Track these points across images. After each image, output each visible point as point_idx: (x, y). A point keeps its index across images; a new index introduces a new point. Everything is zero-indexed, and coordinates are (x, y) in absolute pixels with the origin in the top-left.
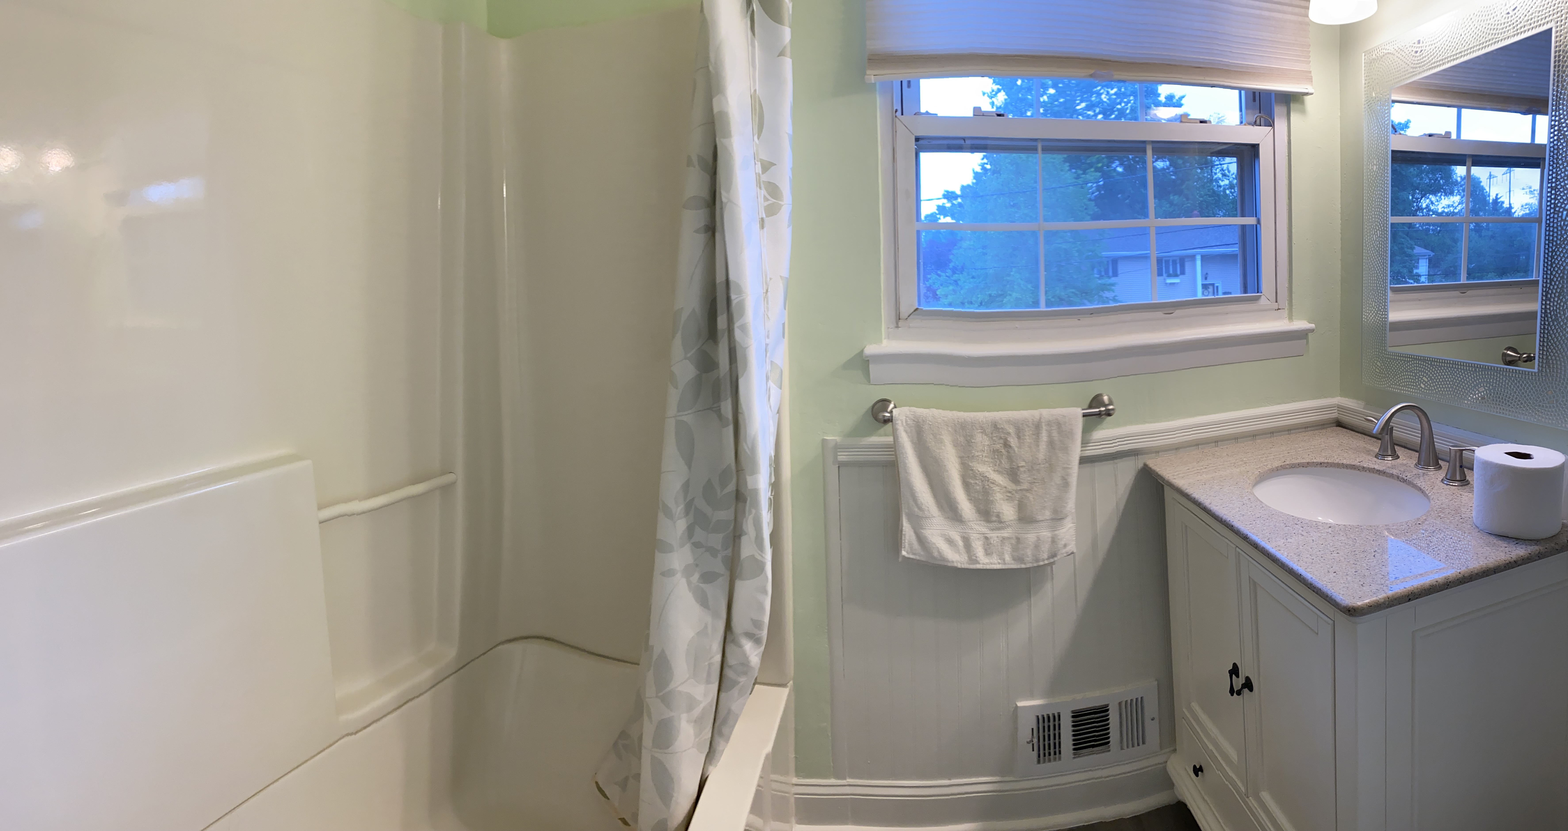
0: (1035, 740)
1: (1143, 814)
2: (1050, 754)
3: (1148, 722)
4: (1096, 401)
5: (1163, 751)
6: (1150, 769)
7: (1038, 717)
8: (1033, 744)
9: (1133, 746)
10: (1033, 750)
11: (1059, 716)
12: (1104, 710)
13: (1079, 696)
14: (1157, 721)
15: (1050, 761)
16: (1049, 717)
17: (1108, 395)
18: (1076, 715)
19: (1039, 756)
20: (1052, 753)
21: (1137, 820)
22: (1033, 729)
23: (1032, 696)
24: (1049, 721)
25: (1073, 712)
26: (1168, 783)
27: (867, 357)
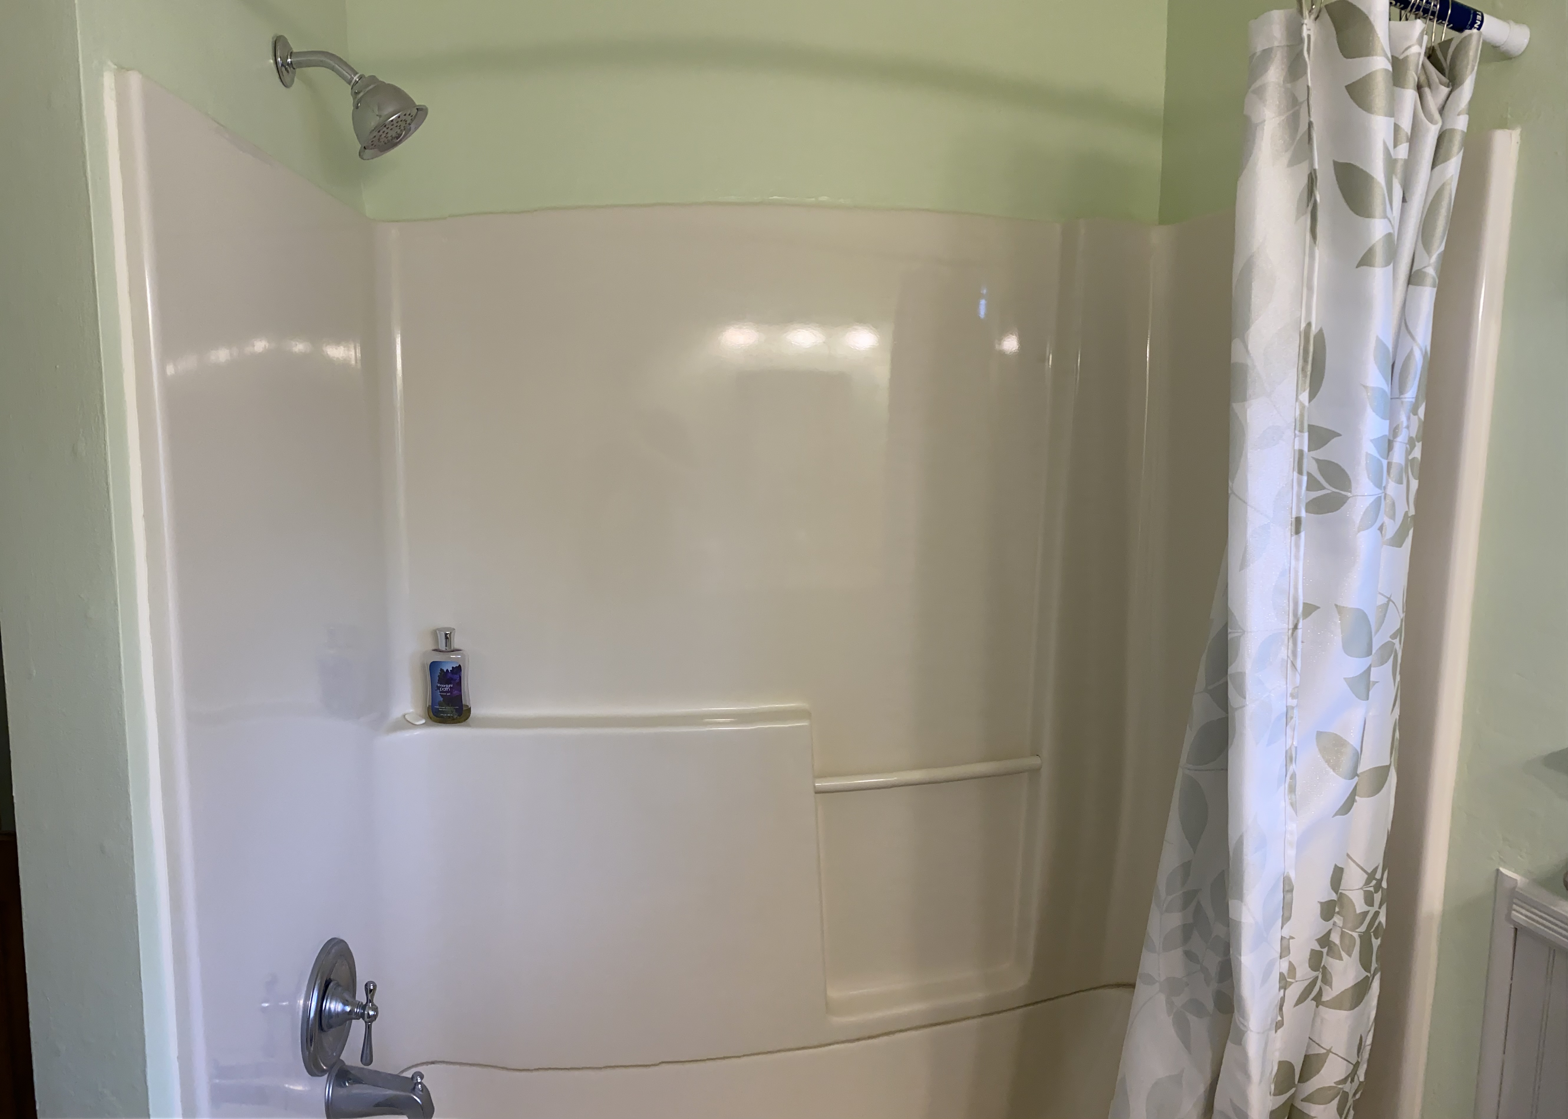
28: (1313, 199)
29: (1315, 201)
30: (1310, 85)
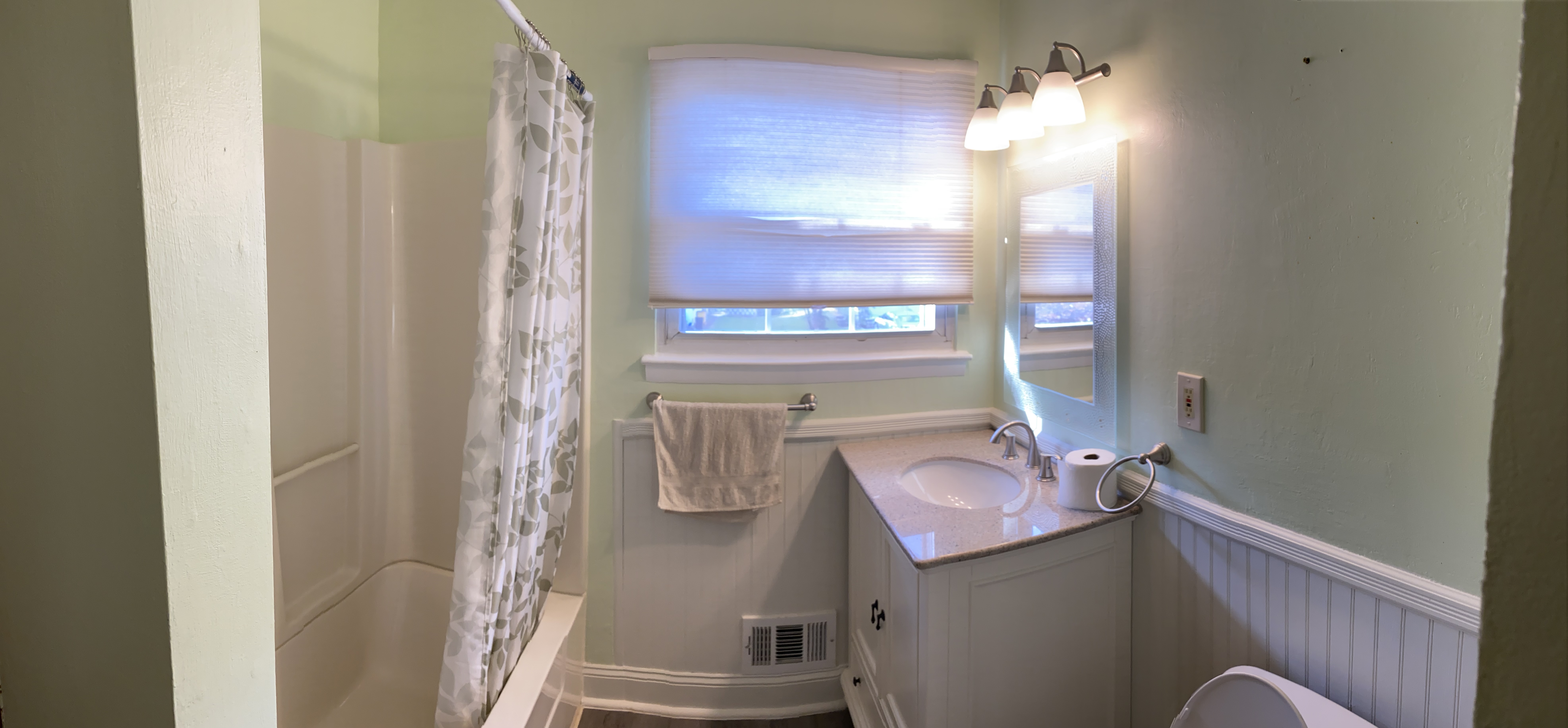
0: (751, 646)
1: (820, 714)
2: (762, 659)
3: (828, 642)
4: (805, 399)
5: (838, 667)
6: (829, 679)
7: (754, 628)
8: (749, 649)
9: (817, 660)
10: (749, 654)
11: (770, 630)
12: (799, 629)
13: (783, 616)
14: (835, 642)
15: (761, 664)
16: (762, 630)
17: (814, 395)
18: (780, 630)
19: (754, 660)
20: (764, 659)
21: (815, 718)
22: (749, 638)
23: (752, 613)
24: (762, 633)
25: (778, 627)
26: (840, 694)
27: (643, 363)
28: (524, 140)
29: (525, 141)
30: (527, 87)
